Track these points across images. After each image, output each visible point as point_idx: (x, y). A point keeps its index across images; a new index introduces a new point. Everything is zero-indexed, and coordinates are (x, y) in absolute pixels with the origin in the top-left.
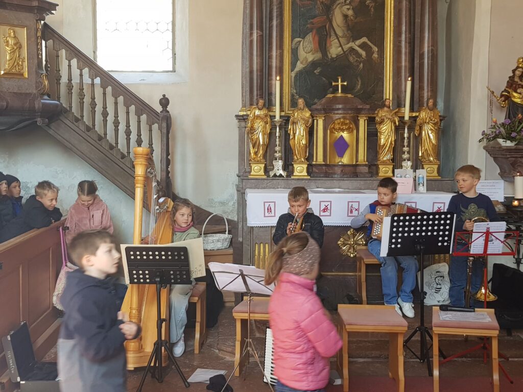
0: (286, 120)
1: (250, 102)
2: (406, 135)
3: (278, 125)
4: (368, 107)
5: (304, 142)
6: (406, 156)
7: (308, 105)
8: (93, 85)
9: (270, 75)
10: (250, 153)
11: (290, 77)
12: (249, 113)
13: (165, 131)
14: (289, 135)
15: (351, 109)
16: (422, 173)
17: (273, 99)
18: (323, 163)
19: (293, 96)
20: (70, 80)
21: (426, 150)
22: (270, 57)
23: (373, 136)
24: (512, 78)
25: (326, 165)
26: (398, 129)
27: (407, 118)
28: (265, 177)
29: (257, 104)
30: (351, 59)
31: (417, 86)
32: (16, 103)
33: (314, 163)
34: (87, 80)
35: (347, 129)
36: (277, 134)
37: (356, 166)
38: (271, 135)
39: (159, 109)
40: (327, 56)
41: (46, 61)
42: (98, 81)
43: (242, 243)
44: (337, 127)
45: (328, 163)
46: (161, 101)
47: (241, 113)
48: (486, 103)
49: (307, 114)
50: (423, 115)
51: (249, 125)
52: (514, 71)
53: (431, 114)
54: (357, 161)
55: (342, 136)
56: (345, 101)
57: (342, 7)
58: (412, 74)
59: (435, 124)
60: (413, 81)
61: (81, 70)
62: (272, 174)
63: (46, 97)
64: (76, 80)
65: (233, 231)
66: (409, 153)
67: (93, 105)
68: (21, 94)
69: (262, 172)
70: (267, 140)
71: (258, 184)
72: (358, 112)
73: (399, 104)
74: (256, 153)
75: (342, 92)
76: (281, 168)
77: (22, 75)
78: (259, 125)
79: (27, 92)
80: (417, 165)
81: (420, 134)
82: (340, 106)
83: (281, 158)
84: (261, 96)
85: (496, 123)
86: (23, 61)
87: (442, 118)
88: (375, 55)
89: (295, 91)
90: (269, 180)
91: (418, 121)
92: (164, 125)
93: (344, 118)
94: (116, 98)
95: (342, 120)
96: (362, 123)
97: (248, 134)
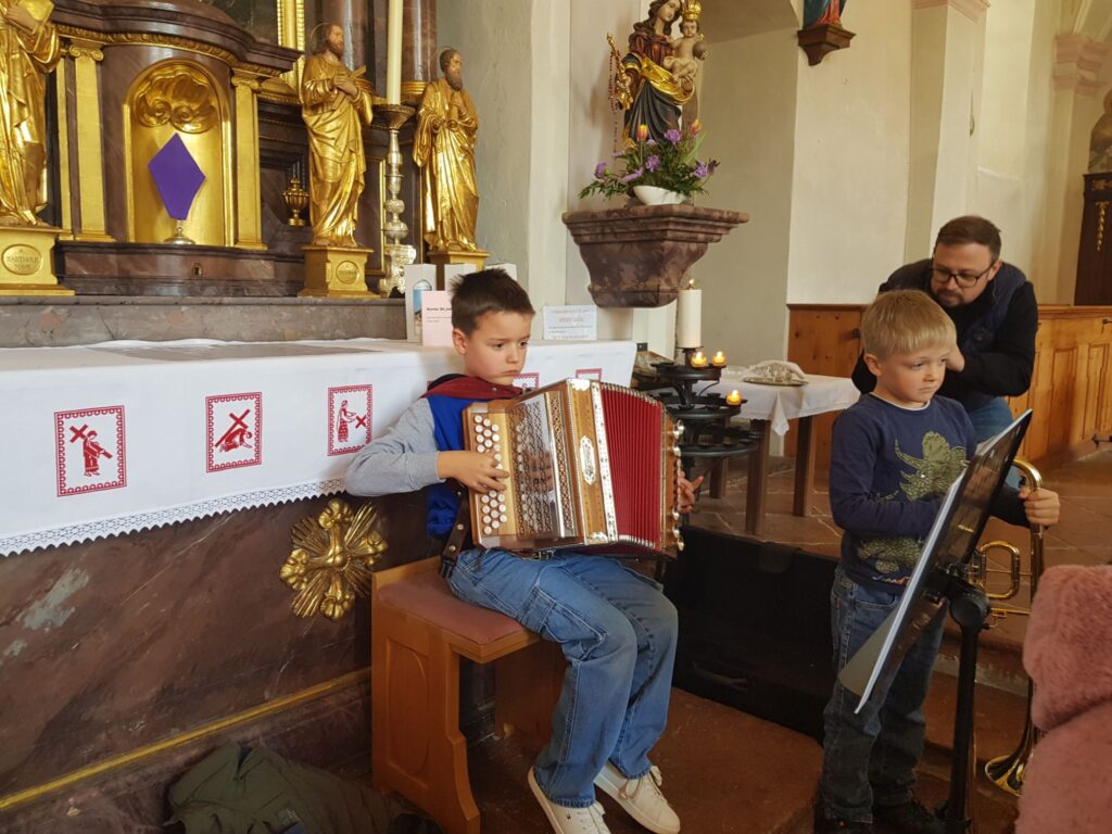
2: (395, 159)
6: (397, 226)
18: (109, 240)
25: (122, 248)
33: (66, 238)
35: (195, 114)
37: (233, 254)
45: (132, 240)
54: (235, 237)
55: (177, 139)
72: (241, 46)
81: (431, 160)
93: (188, 61)
95: (181, 70)
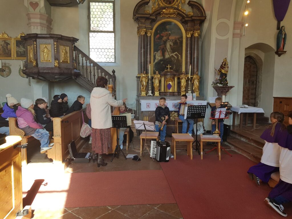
0: (152, 78)
1: (140, 72)
2: (189, 83)
3: (150, 79)
4: (178, 74)
5: (158, 85)
6: (189, 89)
7: (159, 73)
8: (90, 66)
9: (147, 63)
10: (141, 88)
11: (153, 64)
12: (141, 75)
13: (114, 81)
14: (153, 83)
15: (173, 75)
16: (195, 94)
17: (148, 71)
19: (154, 70)
20: (83, 64)
21: (195, 88)
22: (147, 58)
23: (179, 83)
24: (222, 65)
26: (187, 81)
27: (190, 77)
28: (146, 96)
29: (143, 73)
30: (172, 59)
31: (192, 68)
32: (66, 71)
33: (161, 92)
34: (88, 64)
35: (171, 81)
36: (150, 82)
37: (174, 92)
38: (148, 83)
39: (112, 74)
40: (165, 58)
41: (75, 58)
42: (92, 65)
43: (139, 117)
44: (168, 80)
45: (165, 92)
46: (112, 71)
47: (138, 76)
48: (214, 73)
49: (159, 76)
50: (195, 76)
51: (141, 79)
52: (222, 63)
53: (197, 76)
54: (174, 91)
55: (170, 83)
56: (171, 72)
57: (170, 42)
58: (191, 64)
59: (198, 79)
60: (191, 66)
61: (86, 61)
62: (148, 95)
63: (75, 70)
64: (85, 64)
65: (135, 113)
66: (190, 88)
67: (91, 72)
68: (67, 68)
69: (145, 94)
70: (146, 84)
71: (144, 98)
72: (175, 75)
73: (187, 73)
74: (143, 88)
75: (170, 69)
76: (151, 93)
77: (68, 62)
78: (144, 79)
79: (69, 68)
80: (193, 92)
81: (194, 82)
82: (169, 74)
83: (151, 90)
84: (144, 70)
85: (217, 79)
86: (68, 58)
87: (200, 78)
88: (180, 58)
89: (155, 69)
90: (147, 97)
91: (193, 78)
92: (114, 79)
93: (170, 77)
94: (98, 70)
95: (170, 78)
96: (176, 79)
97: (140, 82)
